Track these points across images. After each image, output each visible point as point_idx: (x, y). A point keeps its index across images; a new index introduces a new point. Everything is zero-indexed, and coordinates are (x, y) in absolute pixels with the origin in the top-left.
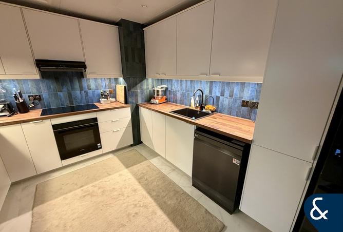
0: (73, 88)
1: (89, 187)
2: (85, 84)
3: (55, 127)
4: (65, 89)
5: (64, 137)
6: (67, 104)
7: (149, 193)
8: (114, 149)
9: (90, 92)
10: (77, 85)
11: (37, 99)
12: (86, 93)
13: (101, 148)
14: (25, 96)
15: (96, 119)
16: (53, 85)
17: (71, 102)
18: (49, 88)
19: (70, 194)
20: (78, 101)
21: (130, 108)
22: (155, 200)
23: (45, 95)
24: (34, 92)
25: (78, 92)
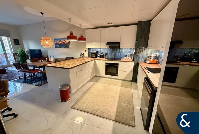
0: (116, 52)
1: (106, 85)
2: (121, 51)
3: (106, 63)
4: (114, 52)
5: (108, 67)
6: (114, 57)
7: (119, 97)
8: (122, 79)
9: (122, 54)
10: (118, 51)
11: (107, 54)
12: (120, 54)
13: (117, 76)
14: (104, 53)
15: (118, 64)
16: (111, 50)
17: (115, 56)
18: (110, 51)
19: (102, 84)
20: (117, 57)
21: (133, 63)
22: (119, 100)
23: (109, 53)
24: (106, 52)
25: (118, 53)
